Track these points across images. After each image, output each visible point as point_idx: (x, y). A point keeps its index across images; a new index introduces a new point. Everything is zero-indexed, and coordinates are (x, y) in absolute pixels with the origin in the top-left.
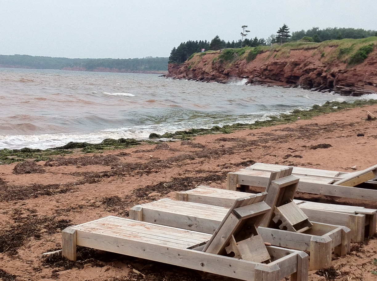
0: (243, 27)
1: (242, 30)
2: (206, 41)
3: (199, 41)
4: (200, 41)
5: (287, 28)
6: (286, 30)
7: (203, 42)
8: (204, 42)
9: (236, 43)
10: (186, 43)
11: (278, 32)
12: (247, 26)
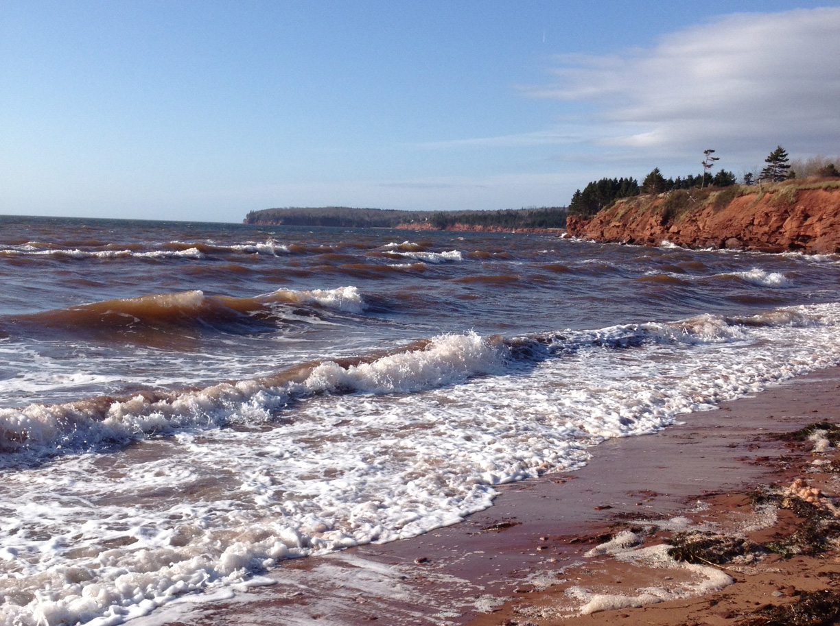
0: (706, 152)
1: (704, 158)
2: (631, 178)
3: (619, 179)
4: (622, 179)
5: (784, 154)
6: (782, 156)
7: (626, 180)
8: (629, 179)
9: (684, 181)
10: (597, 182)
11: (766, 161)
12: (713, 151)
